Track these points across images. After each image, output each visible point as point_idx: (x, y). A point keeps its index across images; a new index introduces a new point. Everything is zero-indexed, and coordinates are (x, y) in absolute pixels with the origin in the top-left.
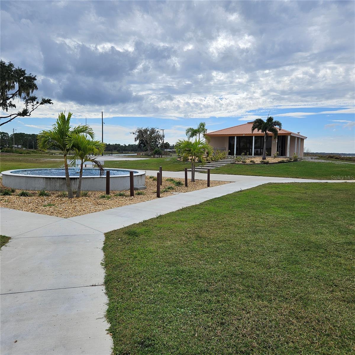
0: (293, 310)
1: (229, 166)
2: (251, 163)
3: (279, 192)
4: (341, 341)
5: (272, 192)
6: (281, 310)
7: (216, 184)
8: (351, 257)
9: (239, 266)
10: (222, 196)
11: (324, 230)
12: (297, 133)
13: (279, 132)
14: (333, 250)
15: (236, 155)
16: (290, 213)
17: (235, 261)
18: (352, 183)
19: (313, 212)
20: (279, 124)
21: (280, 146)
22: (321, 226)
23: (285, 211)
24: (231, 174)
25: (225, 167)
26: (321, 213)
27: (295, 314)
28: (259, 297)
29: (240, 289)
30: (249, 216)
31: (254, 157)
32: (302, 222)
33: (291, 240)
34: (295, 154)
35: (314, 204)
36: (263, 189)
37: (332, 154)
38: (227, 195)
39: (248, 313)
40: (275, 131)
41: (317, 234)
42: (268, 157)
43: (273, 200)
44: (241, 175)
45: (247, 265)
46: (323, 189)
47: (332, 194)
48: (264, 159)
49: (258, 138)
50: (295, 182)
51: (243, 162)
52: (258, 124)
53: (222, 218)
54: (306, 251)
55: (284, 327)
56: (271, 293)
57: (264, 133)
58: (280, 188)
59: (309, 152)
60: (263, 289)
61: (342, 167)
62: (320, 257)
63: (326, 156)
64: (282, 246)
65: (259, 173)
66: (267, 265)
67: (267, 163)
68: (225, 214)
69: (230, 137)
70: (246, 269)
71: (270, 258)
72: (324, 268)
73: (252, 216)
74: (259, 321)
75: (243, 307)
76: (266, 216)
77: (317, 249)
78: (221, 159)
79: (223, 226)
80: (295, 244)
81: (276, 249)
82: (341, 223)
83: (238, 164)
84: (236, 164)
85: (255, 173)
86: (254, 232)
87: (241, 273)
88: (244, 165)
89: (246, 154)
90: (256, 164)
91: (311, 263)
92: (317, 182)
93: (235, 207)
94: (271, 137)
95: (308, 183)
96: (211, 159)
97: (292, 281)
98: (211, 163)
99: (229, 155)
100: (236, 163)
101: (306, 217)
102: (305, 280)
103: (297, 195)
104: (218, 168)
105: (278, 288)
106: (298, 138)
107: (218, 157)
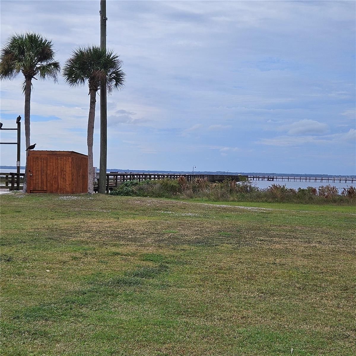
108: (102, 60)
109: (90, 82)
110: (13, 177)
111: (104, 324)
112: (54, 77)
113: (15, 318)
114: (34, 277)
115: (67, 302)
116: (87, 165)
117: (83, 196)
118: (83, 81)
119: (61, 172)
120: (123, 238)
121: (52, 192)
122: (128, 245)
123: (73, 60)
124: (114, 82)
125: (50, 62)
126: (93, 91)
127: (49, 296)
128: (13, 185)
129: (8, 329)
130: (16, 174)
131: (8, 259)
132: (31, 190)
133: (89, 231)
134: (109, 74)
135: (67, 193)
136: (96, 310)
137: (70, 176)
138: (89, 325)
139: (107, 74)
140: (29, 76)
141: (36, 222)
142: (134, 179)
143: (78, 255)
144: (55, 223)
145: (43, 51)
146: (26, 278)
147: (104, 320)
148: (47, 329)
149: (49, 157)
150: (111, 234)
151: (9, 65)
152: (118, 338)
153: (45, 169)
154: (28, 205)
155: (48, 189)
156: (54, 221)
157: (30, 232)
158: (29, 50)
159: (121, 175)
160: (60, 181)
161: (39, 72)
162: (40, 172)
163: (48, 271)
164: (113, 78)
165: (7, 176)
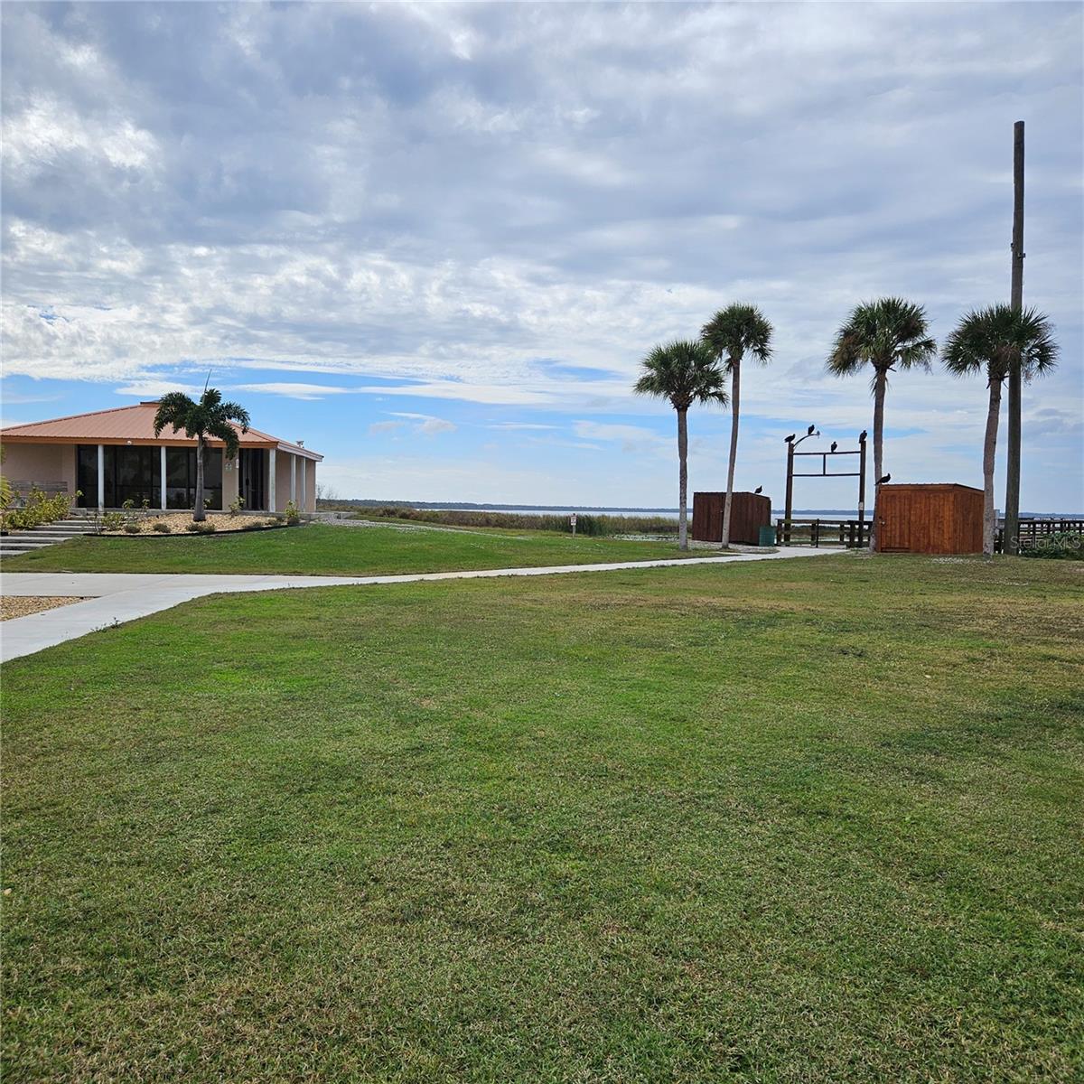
0: (249, 992)
1: (80, 545)
2: (157, 533)
3: (242, 621)
4: (378, 1045)
5: (220, 622)
6: (212, 1002)
7: (26, 609)
8: (419, 787)
9: (80, 891)
10: (43, 651)
11: (361, 722)
12: (296, 444)
13: (242, 438)
14: (378, 776)
15: (106, 505)
16: (270, 681)
17: (69, 876)
18: (436, 580)
19: (334, 671)
20: (242, 415)
21: (247, 481)
22: (351, 710)
23: (255, 677)
24: (87, 572)
25: (63, 546)
26: (355, 673)
27: (255, 1003)
28: (141, 979)
29: (75, 972)
30: (136, 709)
31: (167, 515)
32: (301, 706)
33: (263, 766)
34: (291, 504)
35: (338, 647)
36: (193, 615)
37: (392, 503)
38: (61, 644)
39: (94, 1050)
40: (228, 435)
41: (338, 737)
42: (213, 513)
43: (223, 646)
44: (121, 572)
45: (112, 879)
46: (364, 604)
47: (388, 614)
48: (200, 518)
49: (176, 452)
50: (291, 586)
51: (128, 530)
52: (174, 409)
53: (37, 729)
54: (305, 793)
55: (215, 1058)
56: (185, 955)
57: (196, 437)
58: (245, 608)
59: (333, 497)
60: (159, 950)
61: (414, 540)
62: (342, 804)
63: (378, 510)
64: (235, 792)
65: (183, 563)
66: (180, 862)
67: (210, 532)
68: (47, 711)
69: (79, 445)
70: (105, 895)
71: (192, 837)
72: (348, 835)
73: (148, 705)
74: (130, 1067)
75: (79, 1035)
76: (194, 702)
77: (336, 780)
78: (51, 521)
79: (37, 757)
80: (273, 777)
81: (216, 804)
82: (404, 695)
83: (113, 538)
84: (104, 536)
85: (168, 564)
86: (146, 759)
87: (86, 912)
88: (132, 539)
89: (138, 505)
90: (174, 535)
91: (316, 827)
92: (351, 583)
93: (88, 682)
94: (219, 450)
95: (328, 588)
96: (11, 522)
97: (253, 897)
98: (11, 535)
99: (79, 507)
100: (105, 533)
101: (313, 688)
102: (293, 886)
103: (294, 626)
104: (37, 553)
105: (212, 931)
106: (299, 458)
107: (35, 513)
108: (1015, 327)
109: (990, 367)
110: (853, 527)
111: (1043, 773)
112: (926, 363)
113: (883, 745)
114: (906, 685)
115: (968, 730)
116: (981, 506)
117: (974, 557)
118: (978, 364)
119: (935, 519)
120: (1061, 632)
121: (918, 551)
122: (1071, 644)
123: (959, 333)
124: (1037, 363)
125: (919, 340)
126: (995, 380)
127: (936, 717)
128: (852, 539)
129: (876, 760)
130: (857, 523)
131: (858, 653)
132: (882, 548)
133: (993, 617)
134: (1026, 349)
135: (945, 553)
136: (1024, 749)
137: (951, 524)
138: (1014, 773)
139: (1023, 351)
140: (882, 367)
141: (895, 598)
142: (1069, 529)
143: (978, 655)
144: (928, 601)
145: (908, 323)
146: (893, 685)
147: (1041, 767)
148: (941, 769)
149: (913, 495)
150: (1035, 623)
151: (850, 353)
152: (1073, 801)
153: (907, 513)
154: (879, 570)
155: (912, 545)
156: (926, 597)
157: (888, 614)
158: (883, 325)
159: (1042, 523)
160: (932, 533)
161: (900, 358)
162: (898, 519)
163: (928, 676)
164: (1034, 356)
165: (842, 526)
